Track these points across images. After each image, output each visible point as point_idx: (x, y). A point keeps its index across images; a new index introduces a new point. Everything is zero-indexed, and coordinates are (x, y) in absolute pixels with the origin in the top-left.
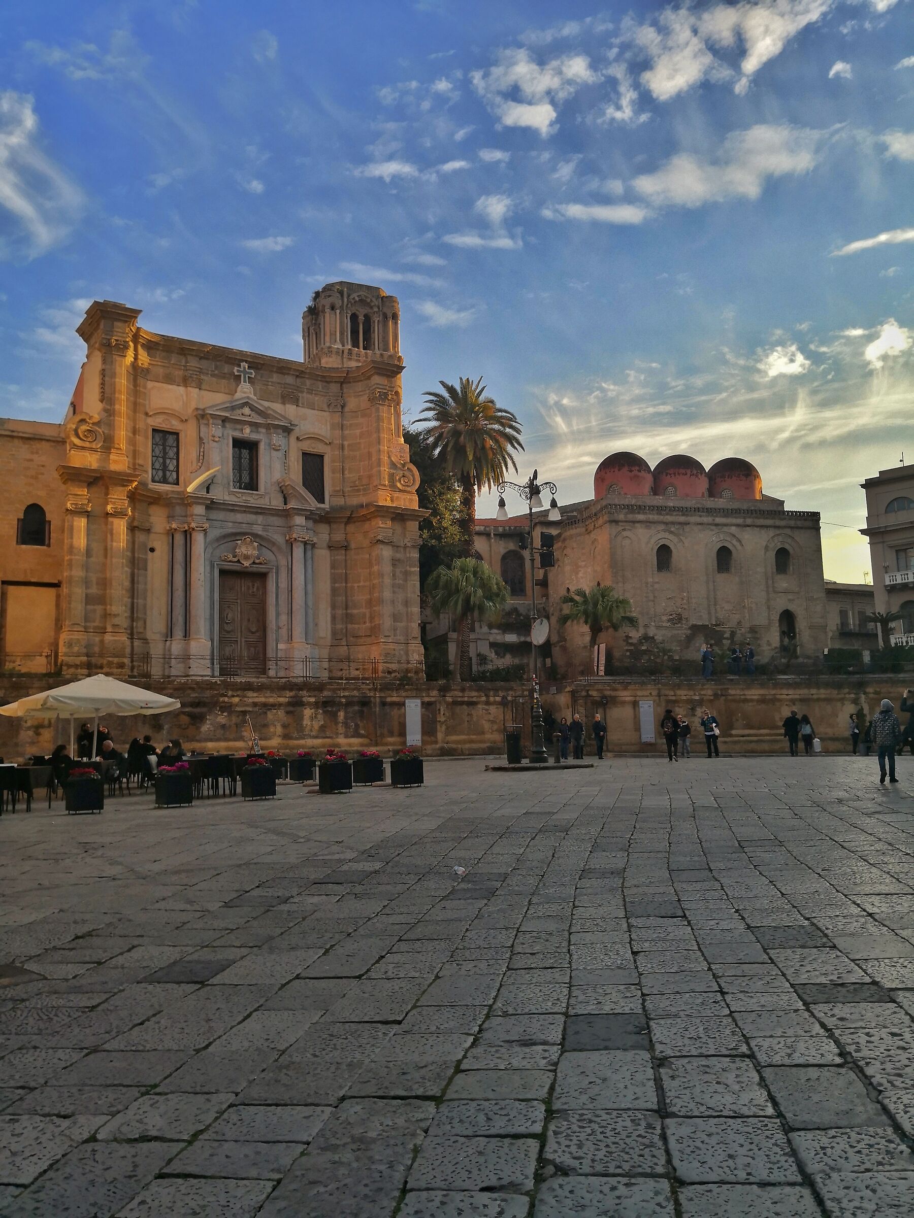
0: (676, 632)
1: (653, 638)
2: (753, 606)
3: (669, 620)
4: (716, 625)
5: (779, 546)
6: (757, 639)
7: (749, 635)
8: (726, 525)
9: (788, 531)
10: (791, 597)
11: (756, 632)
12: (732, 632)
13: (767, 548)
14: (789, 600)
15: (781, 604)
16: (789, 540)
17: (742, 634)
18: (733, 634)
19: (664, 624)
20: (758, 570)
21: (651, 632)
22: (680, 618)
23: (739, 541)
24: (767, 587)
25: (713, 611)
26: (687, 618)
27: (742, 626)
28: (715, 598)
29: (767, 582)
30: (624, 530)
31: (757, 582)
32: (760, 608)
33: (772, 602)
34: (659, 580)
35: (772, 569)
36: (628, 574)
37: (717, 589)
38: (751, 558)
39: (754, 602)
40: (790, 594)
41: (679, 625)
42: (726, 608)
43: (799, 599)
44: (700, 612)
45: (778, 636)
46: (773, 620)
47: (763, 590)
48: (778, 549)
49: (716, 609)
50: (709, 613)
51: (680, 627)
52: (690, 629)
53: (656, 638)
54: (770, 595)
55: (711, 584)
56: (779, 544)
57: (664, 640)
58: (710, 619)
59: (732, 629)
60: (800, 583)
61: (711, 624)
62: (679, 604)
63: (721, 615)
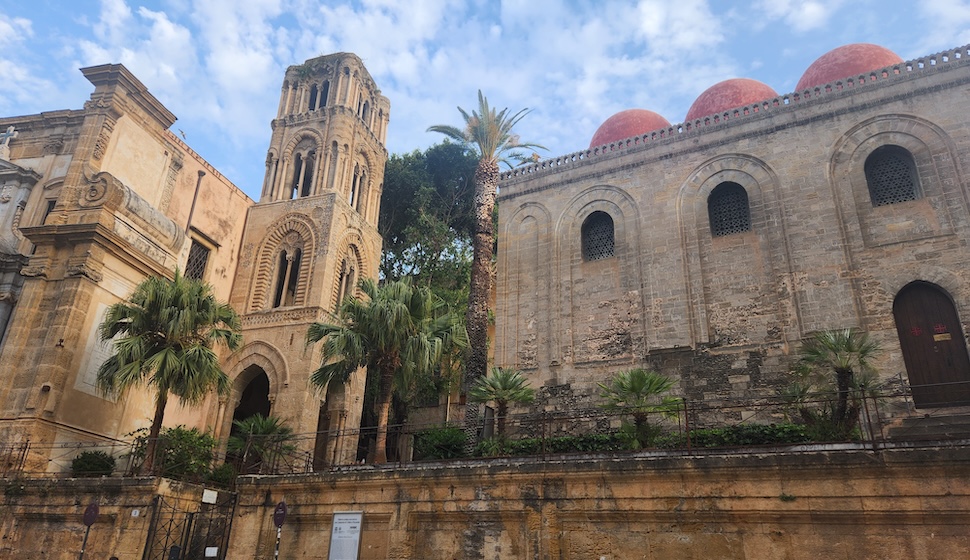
0: (616, 369)
1: (567, 386)
2: (809, 289)
4: (712, 345)
5: (873, 144)
8: (723, 143)
9: (898, 107)
12: (754, 355)
13: (836, 159)
14: (921, 257)
15: (894, 270)
16: (903, 126)
17: (781, 359)
18: (756, 358)
19: (592, 358)
20: (815, 208)
21: (565, 375)
22: (626, 341)
23: (760, 163)
24: (847, 238)
25: (701, 315)
26: (640, 339)
27: (779, 338)
28: (705, 288)
29: (844, 229)
30: (524, 206)
31: (814, 233)
32: (828, 289)
33: (865, 272)
34: (585, 275)
35: (857, 197)
36: (528, 278)
37: (711, 270)
38: (793, 188)
39: (809, 280)
40: (921, 243)
41: (624, 355)
42: (735, 304)
43: (952, 247)
44: (670, 321)
45: (895, 351)
46: (873, 312)
47: (833, 249)
48: (869, 152)
49: (709, 311)
50: (692, 321)
51: (625, 359)
52: (647, 359)
53: (573, 386)
54: (858, 257)
55: (695, 262)
56: (872, 140)
57: (589, 390)
58: (694, 333)
59: (753, 350)
60: (951, 210)
61: (698, 345)
62: (623, 314)
63: (723, 321)
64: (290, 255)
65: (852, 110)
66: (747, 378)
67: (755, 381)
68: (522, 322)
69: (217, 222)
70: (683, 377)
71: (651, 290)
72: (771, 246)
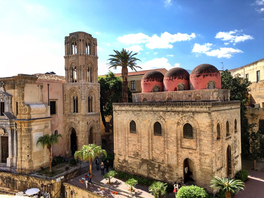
0: (136, 160)
1: (127, 161)
2: (170, 154)
3: (134, 155)
6: (171, 171)
7: (167, 168)
8: (157, 111)
9: (191, 114)
10: (191, 151)
11: (171, 167)
12: (159, 165)
13: (178, 124)
14: (190, 153)
15: (185, 154)
16: (192, 119)
17: (164, 167)
18: (159, 166)
19: (132, 156)
20: (173, 135)
21: (127, 158)
22: (138, 154)
23: (164, 119)
24: (178, 144)
25: (151, 153)
26: (140, 155)
27: (164, 162)
28: (152, 147)
29: (177, 142)
30: (118, 114)
31: (172, 141)
32: (173, 155)
33: (180, 153)
34: (130, 136)
35: (181, 135)
36: (120, 133)
37: (154, 143)
38: (170, 129)
39: (170, 152)
40: (190, 150)
41: (137, 157)
42: (157, 152)
43: (195, 153)
44: (145, 153)
45: (182, 172)
46: (180, 163)
47: (175, 146)
48: (185, 124)
49: (152, 153)
50: (149, 154)
51: (137, 158)
52: (141, 160)
53: (128, 161)
54: (179, 149)
55: (150, 140)
56: (185, 121)
57: (131, 163)
58: (149, 157)
59: (159, 164)
60: (197, 144)
61: (150, 160)
62: (137, 148)
63: (155, 156)
64: (75, 98)
65: (182, 112)
66: (158, 169)
67: (159, 171)
68: (119, 143)
69: (56, 93)
70: (147, 166)
71: (142, 144)
72: (164, 141)
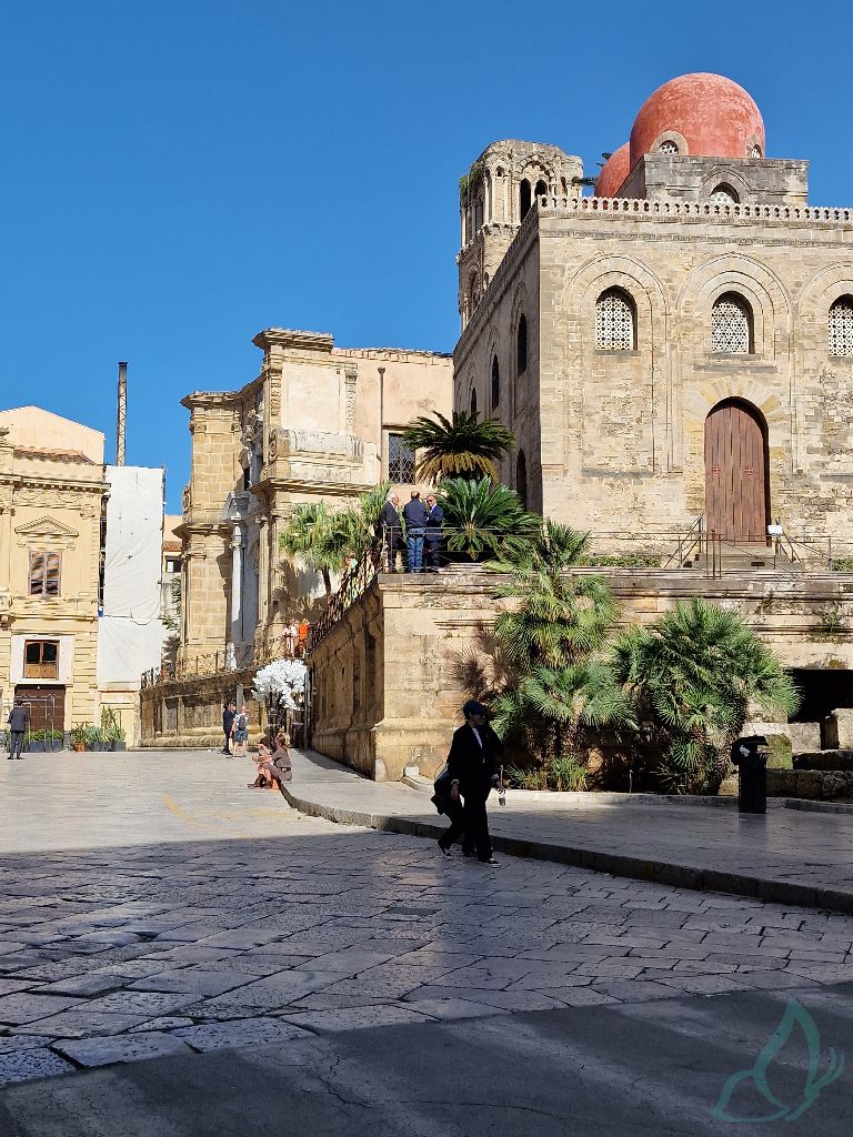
13: (511, 329)
35: (515, 367)
69: (415, 404)
